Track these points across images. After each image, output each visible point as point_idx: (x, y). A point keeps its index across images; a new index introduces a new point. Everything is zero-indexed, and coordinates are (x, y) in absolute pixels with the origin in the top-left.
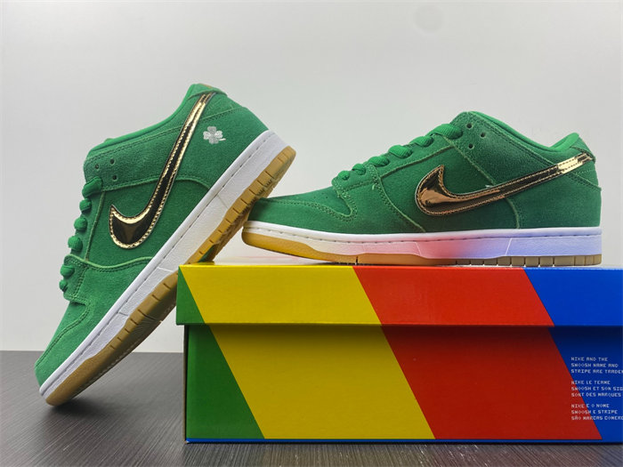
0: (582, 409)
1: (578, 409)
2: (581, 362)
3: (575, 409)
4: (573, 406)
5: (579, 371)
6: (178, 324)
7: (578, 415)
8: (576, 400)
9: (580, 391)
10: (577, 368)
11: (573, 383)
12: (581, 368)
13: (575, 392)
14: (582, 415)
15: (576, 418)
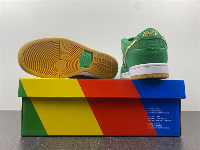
0: (151, 125)
2: (151, 110)
5: (150, 113)
6: (19, 97)
8: (149, 122)
9: (150, 119)
15: (149, 128)
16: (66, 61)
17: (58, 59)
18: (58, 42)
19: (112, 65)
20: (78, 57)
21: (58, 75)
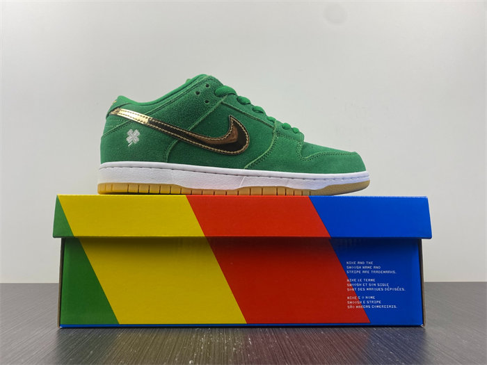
0: (355, 300)
1: (352, 300)
2: (354, 265)
3: (350, 300)
4: (348, 298)
5: (352, 272)
6: (54, 237)
7: (352, 305)
8: (351, 294)
9: (354, 287)
10: (351, 269)
11: (348, 280)
12: (354, 269)
13: (350, 287)
14: (355, 305)
15: (351, 307)
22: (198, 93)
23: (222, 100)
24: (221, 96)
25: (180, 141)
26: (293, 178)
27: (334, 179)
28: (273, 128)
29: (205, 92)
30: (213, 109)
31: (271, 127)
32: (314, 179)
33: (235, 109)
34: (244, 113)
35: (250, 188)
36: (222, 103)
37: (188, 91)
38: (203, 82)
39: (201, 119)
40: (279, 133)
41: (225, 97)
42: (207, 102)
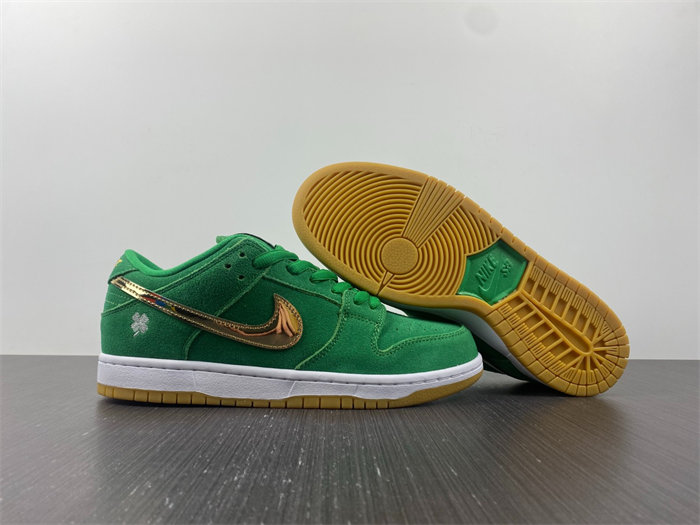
16: (422, 249)
17: (399, 233)
18: (420, 186)
19: (596, 339)
20: (468, 254)
21: (378, 281)
22: (228, 266)
23: (264, 274)
24: (263, 267)
25: (204, 332)
26: (364, 384)
27: (425, 381)
28: (340, 306)
29: (240, 264)
30: (250, 288)
31: (336, 303)
32: (395, 384)
33: (282, 285)
34: (296, 289)
35: (303, 398)
36: (263, 278)
37: (215, 263)
38: (236, 249)
39: (234, 301)
40: (347, 313)
41: (267, 270)
42: (241, 277)
